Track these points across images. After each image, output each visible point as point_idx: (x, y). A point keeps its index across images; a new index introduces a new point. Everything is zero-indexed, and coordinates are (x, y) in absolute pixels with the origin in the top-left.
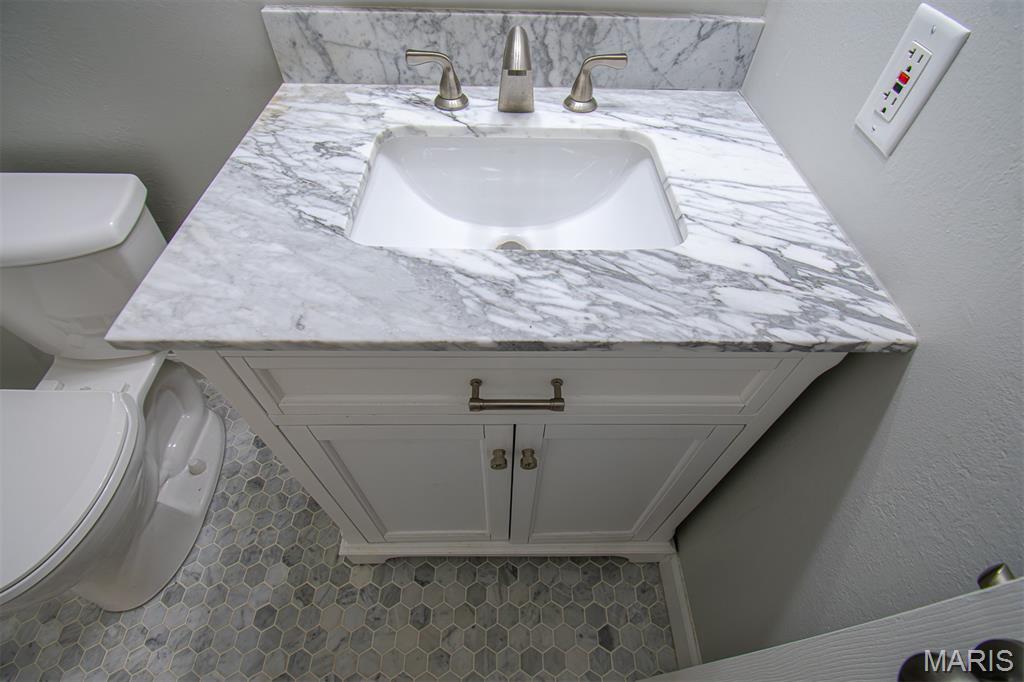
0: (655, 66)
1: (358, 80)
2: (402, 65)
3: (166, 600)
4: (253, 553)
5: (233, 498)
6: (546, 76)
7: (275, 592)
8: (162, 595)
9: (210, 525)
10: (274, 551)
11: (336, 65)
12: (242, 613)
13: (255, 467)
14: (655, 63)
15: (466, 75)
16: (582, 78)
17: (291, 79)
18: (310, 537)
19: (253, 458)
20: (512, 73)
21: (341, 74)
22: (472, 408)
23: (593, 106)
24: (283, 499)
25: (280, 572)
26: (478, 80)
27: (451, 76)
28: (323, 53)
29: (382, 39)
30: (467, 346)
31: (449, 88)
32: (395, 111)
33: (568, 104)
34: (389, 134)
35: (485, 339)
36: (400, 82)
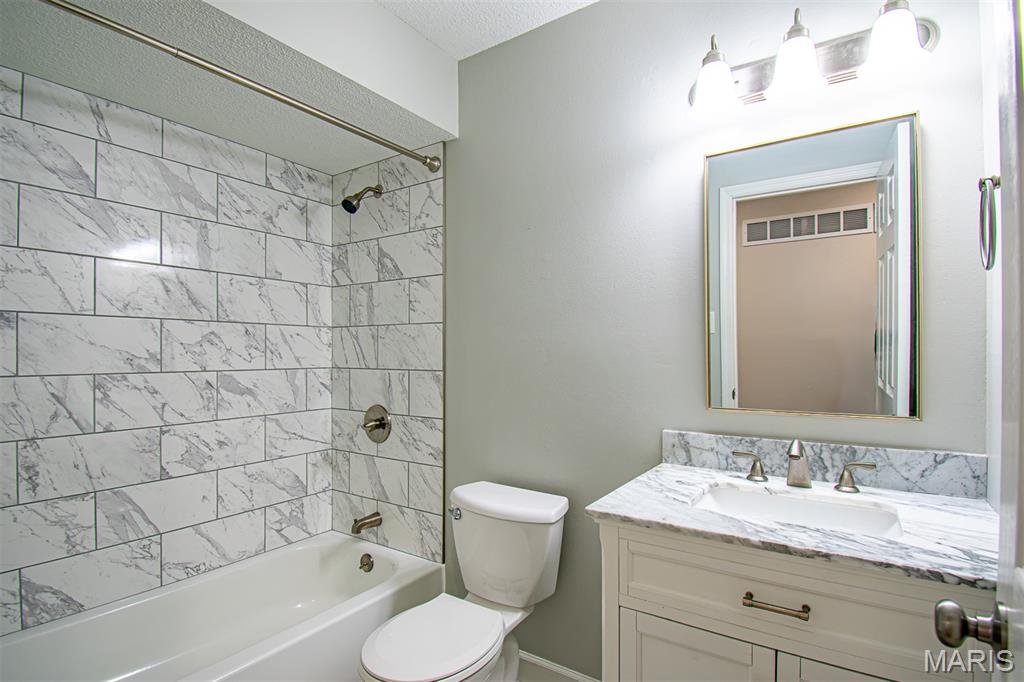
0: (906, 476)
1: (703, 465)
2: (730, 461)
6: (824, 475)
11: (693, 457)
14: (906, 475)
15: (768, 469)
16: (846, 473)
17: (666, 461)
20: (791, 456)
21: (694, 462)
22: (744, 604)
23: (858, 491)
26: (777, 472)
27: (758, 464)
28: (688, 451)
29: (721, 447)
30: (745, 542)
31: (756, 471)
32: (723, 478)
33: (837, 488)
34: (717, 485)
35: (755, 539)
36: (727, 469)
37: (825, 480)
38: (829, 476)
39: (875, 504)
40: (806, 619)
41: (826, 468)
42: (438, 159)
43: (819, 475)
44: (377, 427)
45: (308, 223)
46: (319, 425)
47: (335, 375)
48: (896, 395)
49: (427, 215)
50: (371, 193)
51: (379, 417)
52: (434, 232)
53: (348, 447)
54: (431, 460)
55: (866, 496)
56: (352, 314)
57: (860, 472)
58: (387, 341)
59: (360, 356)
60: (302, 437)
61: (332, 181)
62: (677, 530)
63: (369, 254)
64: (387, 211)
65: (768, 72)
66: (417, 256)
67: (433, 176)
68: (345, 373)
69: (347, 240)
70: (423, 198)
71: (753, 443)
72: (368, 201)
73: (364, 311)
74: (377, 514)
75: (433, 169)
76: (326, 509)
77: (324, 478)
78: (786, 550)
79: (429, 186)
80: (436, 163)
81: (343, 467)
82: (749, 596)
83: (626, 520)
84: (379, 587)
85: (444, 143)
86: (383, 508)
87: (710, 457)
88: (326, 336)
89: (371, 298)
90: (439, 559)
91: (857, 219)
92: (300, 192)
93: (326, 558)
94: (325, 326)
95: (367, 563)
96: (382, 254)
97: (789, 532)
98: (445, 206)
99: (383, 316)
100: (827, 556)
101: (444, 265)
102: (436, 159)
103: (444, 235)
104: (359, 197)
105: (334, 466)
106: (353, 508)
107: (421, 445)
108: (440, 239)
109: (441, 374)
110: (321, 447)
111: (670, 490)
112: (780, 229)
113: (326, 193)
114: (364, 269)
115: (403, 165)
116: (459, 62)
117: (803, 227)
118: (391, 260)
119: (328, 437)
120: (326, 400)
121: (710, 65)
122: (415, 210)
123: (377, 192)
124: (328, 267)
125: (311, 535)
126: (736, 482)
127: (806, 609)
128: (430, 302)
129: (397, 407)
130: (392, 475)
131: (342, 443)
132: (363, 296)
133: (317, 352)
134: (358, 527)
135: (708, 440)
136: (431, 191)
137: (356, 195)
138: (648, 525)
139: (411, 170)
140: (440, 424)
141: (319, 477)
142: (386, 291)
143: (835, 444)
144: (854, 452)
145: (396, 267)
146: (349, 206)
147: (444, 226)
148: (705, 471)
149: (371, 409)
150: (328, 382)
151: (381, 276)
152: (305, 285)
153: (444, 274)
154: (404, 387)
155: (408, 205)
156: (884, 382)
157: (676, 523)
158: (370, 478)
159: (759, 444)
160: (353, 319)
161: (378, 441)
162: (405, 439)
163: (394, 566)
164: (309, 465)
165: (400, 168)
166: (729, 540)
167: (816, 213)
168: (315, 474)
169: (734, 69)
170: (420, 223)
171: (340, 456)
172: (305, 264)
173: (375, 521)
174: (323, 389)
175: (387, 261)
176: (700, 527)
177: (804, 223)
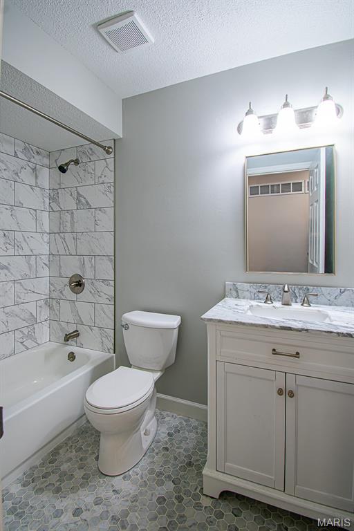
0: (329, 299)
2: (256, 295)
3: (124, 478)
4: (161, 474)
5: (156, 451)
6: (296, 300)
7: (167, 492)
8: (122, 476)
9: (146, 457)
10: (169, 477)
11: (239, 294)
12: (152, 495)
13: (166, 443)
15: (273, 298)
16: (306, 299)
17: (228, 297)
18: (186, 477)
19: (166, 439)
20: (285, 291)
21: (240, 297)
23: (310, 306)
24: (176, 459)
25: (170, 486)
26: (277, 299)
27: (269, 296)
28: (237, 292)
29: (252, 290)
30: (273, 327)
31: (268, 299)
32: (254, 303)
33: (302, 305)
34: (252, 306)
35: (277, 325)
36: (254, 299)
37: (296, 302)
38: (298, 300)
39: (319, 311)
40: (299, 358)
41: (297, 297)
42: (111, 148)
43: (294, 300)
44: (77, 285)
45: (36, 177)
46: (42, 286)
47: (51, 259)
48: (319, 266)
49: (105, 176)
50: (73, 163)
51: (78, 280)
52: (109, 185)
53: (59, 296)
54: (108, 302)
55: (314, 308)
56: (62, 226)
57: (311, 298)
58: (82, 241)
59: (66, 249)
60: (34, 292)
61: (49, 155)
62: (244, 324)
63: (71, 195)
64: (82, 173)
65: (273, 121)
66: (99, 196)
67: (108, 156)
68: (58, 258)
69: (58, 187)
70: (103, 167)
71: (266, 287)
72: (72, 167)
73: (69, 225)
74: (77, 331)
75: (108, 153)
76: (46, 329)
77: (45, 313)
78: (290, 329)
79: (106, 162)
80: (110, 150)
81: (56, 307)
82: (274, 350)
83: (220, 321)
84: (80, 369)
85: (115, 140)
86: (80, 328)
87: (247, 294)
88: (46, 238)
89: (72, 218)
90: (112, 351)
91: (298, 187)
92: (32, 160)
93: (48, 356)
94: (46, 232)
95: (72, 357)
96: (79, 195)
97: (290, 322)
98: (115, 172)
99: (79, 227)
100: (307, 330)
101: (115, 202)
102: (110, 148)
103: (114, 187)
104: (67, 164)
105: (51, 308)
106: (62, 329)
107: (102, 294)
108: (112, 189)
109: (113, 257)
110: (44, 297)
111: (234, 308)
112: (265, 190)
113: (46, 161)
114: (69, 203)
115: (91, 149)
116: (123, 100)
117: (275, 189)
118: (85, 198)
119: (47, 292)
120: (46, 272)
121: (249, 116)
122: (98, 173)
123: (76, 162)
124: (47, 201)
125: (39, 344)
126: (260, 304)
127: (298, 353)
128: (106, 221)
129: (88, 275)
130: (85, 311)
131: (55, 295)
132: (68, 217)
133: (41, 246)
134: (68, 338)
135: (246, 286)
136: (107, 164)
137: (66, 164)
138: (231, 323)
139: (96, 152)
140: (112, 283)
141: (43, 313)
142: (81, 214)
143: (300, 286)
144: (308, 289)
145: (87, 202)
146: (62, 169)
147: (115, 182)
148: (245, 300)
149: (72, 276)
150: (47, 263)
151: (79, 207)
152: (35, 210)
153: (114, 207)
154: (92, 265)
155: (94, 170)
156: (312, 261)
157: (243, 321)
158: (72, 312)
159: (269, 287)
160: (62, 228)
161: (77, 293)
162: (93, 292)
163: (88, 357)
164: (38, 308)
165: (89, 151)
166: (266, 326)
167: (281, 183)
168: (40, 312)
169: (259, 117)
170: (101, 180)
171: (54, 302)
172: (34, 199)
173: (75, 335)
174: (44, 266)
175: (82, 199)
176: (253, 322)
177: (275, 187)
